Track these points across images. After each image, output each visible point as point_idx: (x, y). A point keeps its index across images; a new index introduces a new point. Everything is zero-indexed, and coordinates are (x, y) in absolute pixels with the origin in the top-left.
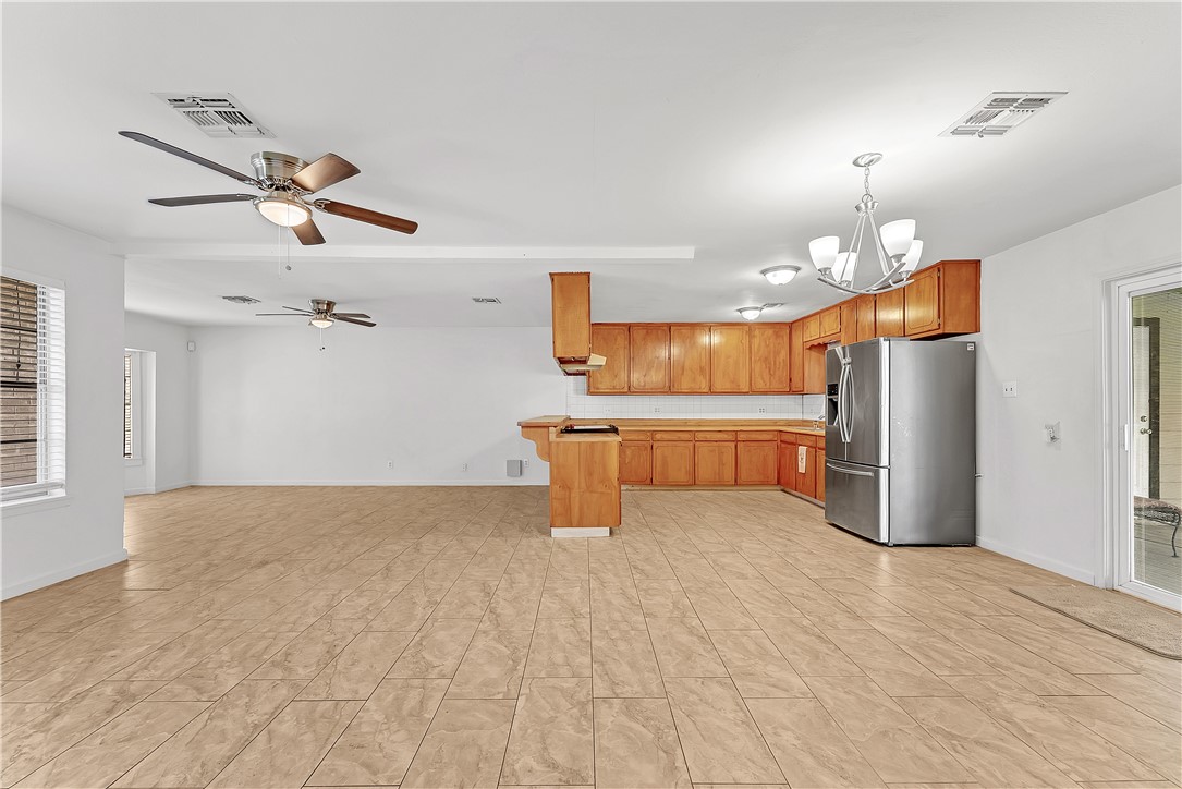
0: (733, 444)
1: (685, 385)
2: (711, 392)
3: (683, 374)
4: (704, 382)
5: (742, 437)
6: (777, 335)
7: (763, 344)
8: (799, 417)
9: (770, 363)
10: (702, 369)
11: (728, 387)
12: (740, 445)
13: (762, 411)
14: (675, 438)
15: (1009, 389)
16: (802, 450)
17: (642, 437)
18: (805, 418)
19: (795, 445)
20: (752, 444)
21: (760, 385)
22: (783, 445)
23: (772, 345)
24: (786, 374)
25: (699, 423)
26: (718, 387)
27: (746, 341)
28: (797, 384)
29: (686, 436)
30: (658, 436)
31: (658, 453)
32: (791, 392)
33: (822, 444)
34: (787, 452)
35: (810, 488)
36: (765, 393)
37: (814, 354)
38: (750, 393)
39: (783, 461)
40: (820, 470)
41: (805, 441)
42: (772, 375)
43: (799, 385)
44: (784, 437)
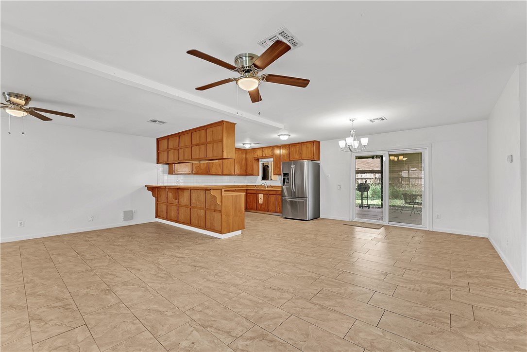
1: (214, 171)
2: (223, 175)
4: (220, 170)
9: (240, 164)
11: (228, 172)
13: (235, 182)
15: (328, 176)
16: (261, 196)
18: (247, 184)
24: (245, 168)
28: (249, 172)
33: (271, 193)
34: (251, 197)
35: (265, 209)
36: (239, 175)
37: (256, 162)
38: (235, 175)
39: (248, 200)
40: (270, 202)
41: (262, 193)
42: (241, 168)
43: (251, 172)
44: (249, 192)
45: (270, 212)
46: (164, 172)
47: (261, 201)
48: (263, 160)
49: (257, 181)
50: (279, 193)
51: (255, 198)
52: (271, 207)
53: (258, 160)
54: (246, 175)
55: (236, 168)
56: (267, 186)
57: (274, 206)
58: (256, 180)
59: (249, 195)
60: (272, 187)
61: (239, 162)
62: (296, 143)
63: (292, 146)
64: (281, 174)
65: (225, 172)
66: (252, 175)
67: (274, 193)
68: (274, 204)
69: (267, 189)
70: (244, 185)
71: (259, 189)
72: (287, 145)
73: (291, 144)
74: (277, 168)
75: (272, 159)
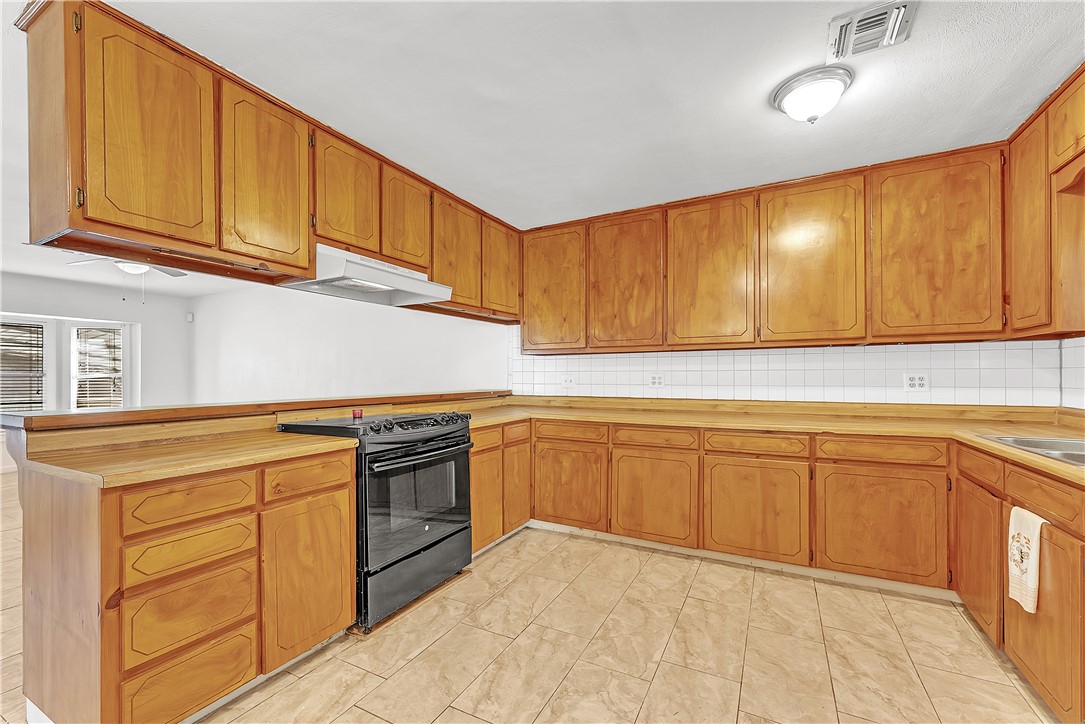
0: (803, 467)
5: (829, 448)
6: (955, 183)
8: (1048, 399)
9: (932, 260)
14: (660, 441)
16: (1025, 526)
17: (591, 435)
18: (1071, 406)
19: (1003, 500)
20: (863, 470)
21: (899, 316)
22: (966, 485)
23: (939, 214)
24: (991, 282)
25: (714, 407)
27: (853, 214)
28: (1027, 307)
29: (684, 439)
30: (623, 435)
31: (623, 469)
32: (1008, 332)
47: (1023, 583)
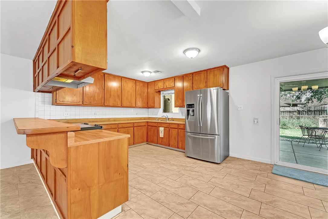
1: (111, 103)
2: (122, 106)
3: (110, 97)
4: (119, 102)
5: (136, 125)
6: (144, 86)
7: (140, 88)
9: (142, 96)
10: (118, 96)
11: (128, 104)
12: (135, 128)
13: (137, 114)
15: (240, 108)
16: (162, 129)
20: (139, 127)
23: (142, 90)
24: (146, 101)
26: (124, 104)
27: (134, 86)
33: (172, 126)
34: (152, 130)
35: (166, 143)
36: (140, 108)
37: (157, 94)
38: (135, 107)
39: (149, 133)
40: (171, 136)
41: (163, 125)
42: (142, 101)
43: (152, 105)
44: (150, 124)
45: (172, 146)
46: (44, 102)
47: (162, 135)
48: (165, 92)
49: (159, 114)
50: (182, 127)
51: (156, 131)
52: (173, 142)
53: (160, 92)
54: (148, 108)
55: (138, 100)
56: (169, 119)
57: (176, 140)
58: (158, 112)
59: (150, 127)
60: (173, 119)
61: (141, 94)
62: (201, 71)
63: (196, 75)
64: (183, 106)
65: (125, 104)
66: (153, 107)
67: (176, 126)
68: (175, 138)
69: (168, 122)
70: (146, 118)
71: (160, 121)
72: (190, 74)
73: (194, 73)
74: (178, 99)
75: (173, 91)
